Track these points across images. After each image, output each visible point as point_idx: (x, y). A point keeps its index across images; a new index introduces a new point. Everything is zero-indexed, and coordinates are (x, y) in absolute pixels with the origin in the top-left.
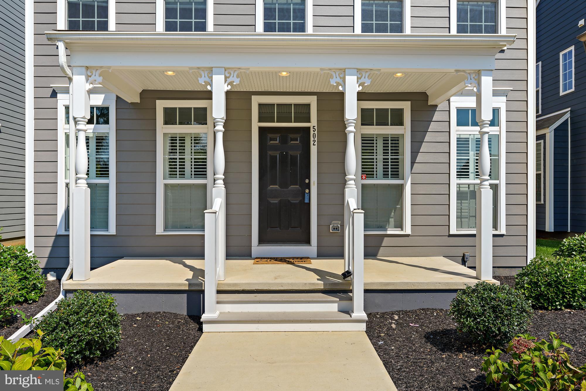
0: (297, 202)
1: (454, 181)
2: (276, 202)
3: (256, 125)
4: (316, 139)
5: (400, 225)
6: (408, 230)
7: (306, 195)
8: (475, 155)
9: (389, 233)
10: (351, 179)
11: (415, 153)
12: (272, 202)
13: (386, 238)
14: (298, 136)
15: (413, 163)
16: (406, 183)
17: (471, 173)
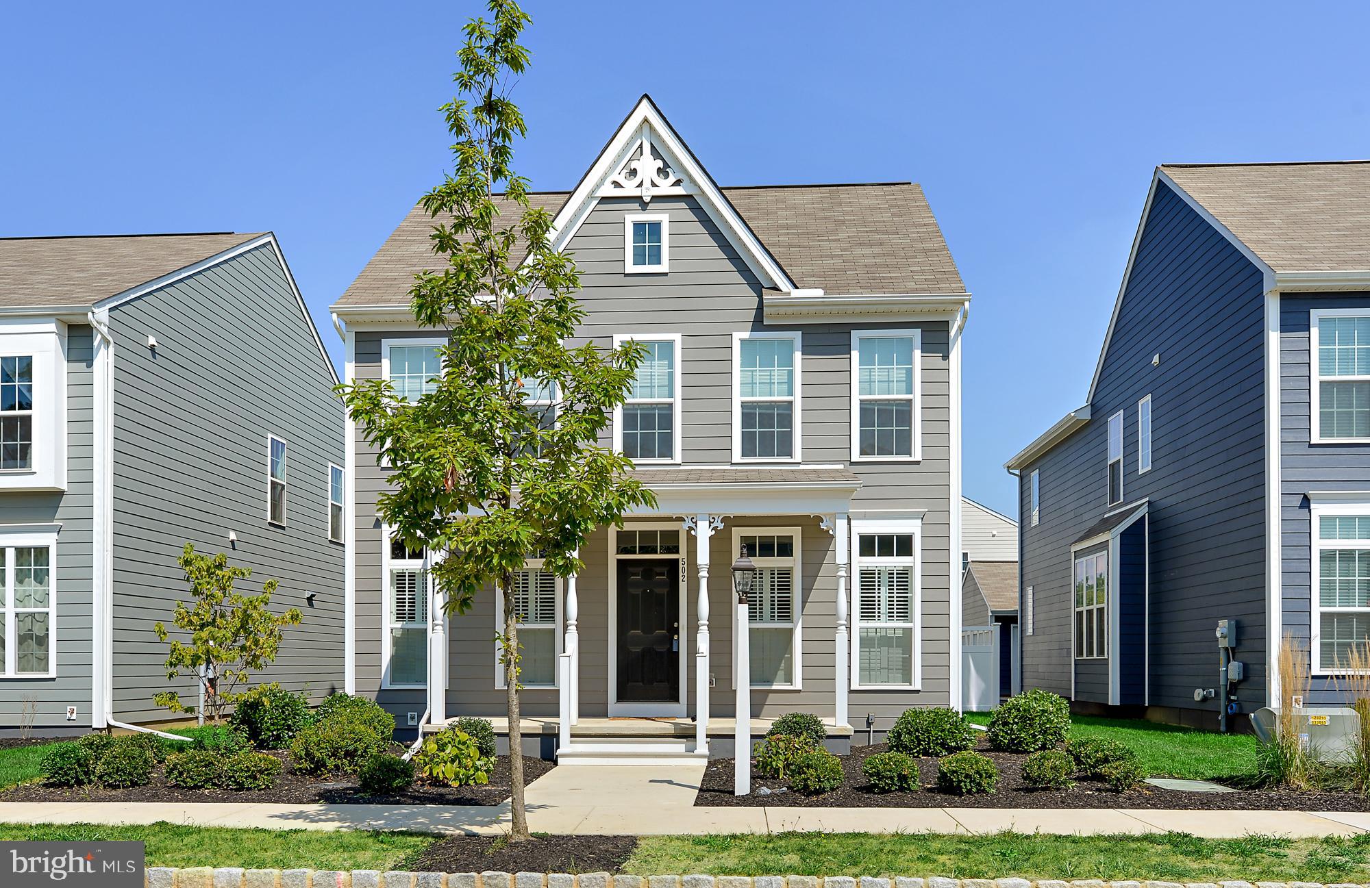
0: (665, 650)
1: (857, 623)
2: (638, 650)
3: (613, 557)
4: (686, 574)
5: (789, 679)
6: (798, 684)
7: (674, 642)
8: (888, 591)
9: (774, 687)
10: (704, 625)
11: (807, 591)
12: (634, 650)
13: (771, 695)
14: (665, 570)
15: (804, 602)
16: (796, 627)
17: (883, 614)
